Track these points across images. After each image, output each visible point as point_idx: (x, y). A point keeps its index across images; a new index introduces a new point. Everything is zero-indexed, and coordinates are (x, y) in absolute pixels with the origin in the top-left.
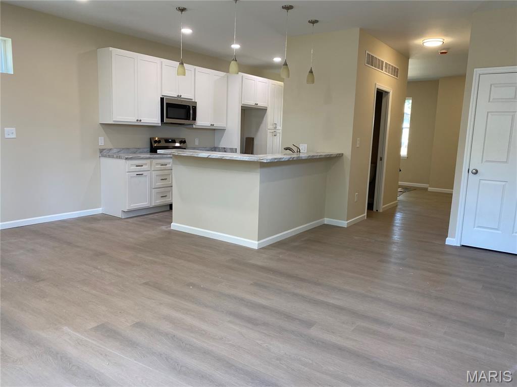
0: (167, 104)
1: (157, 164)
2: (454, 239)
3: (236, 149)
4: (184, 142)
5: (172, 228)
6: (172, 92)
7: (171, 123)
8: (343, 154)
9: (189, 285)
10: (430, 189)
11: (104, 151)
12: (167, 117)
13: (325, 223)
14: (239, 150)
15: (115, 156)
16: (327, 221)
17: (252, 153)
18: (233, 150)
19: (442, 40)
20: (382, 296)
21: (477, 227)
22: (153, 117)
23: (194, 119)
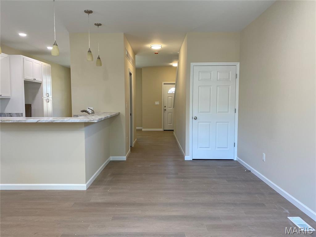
2: (189, 157)
8: (119, 113)
10: (143, 130)
13: (111, 160)
14: (24, 114)
16: (112, 158)
17: (30, 116)
19: (161, 46)
20: (194, 201)
21: (200, 148)
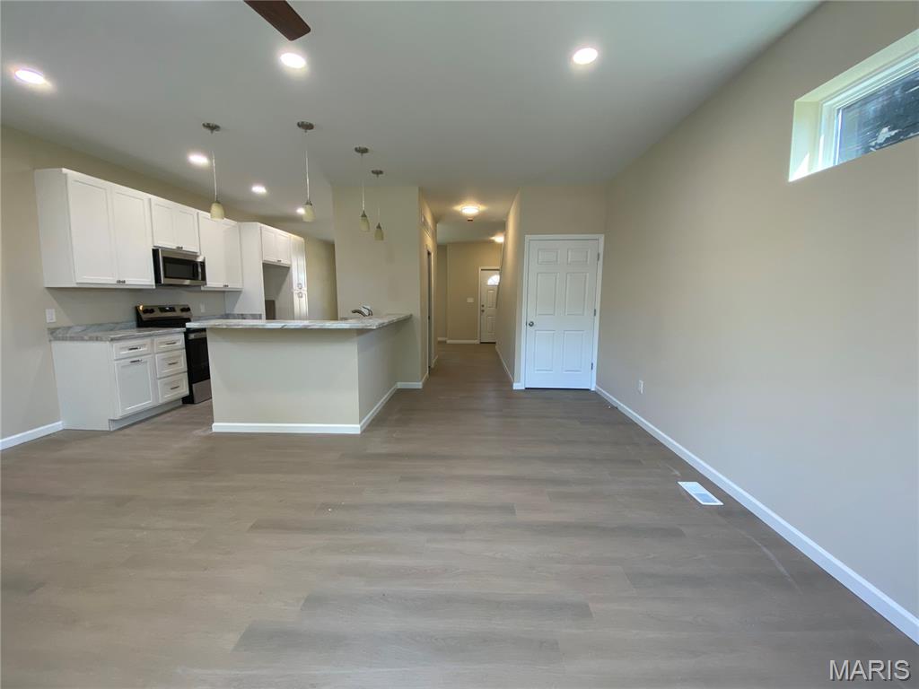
0: (164, 258)
1: (161, 343)
2: (520, 384)
3: (260, 315)
4: (188, 310)
5: (214, 430)
6: (169, 243)
7: (171, 285)
8: (411, 315)
9: (325, 506)
10: (448, 342)
11: (57, 332)
12: (165, 277)
13: (399, 387)
14: (264, 316)
15: (86, 338)
16: (400, 385)
17: (274, 318)
18: (258, 317)
21: (537, 370)
22: (143, 276)
23: (204, 278)
